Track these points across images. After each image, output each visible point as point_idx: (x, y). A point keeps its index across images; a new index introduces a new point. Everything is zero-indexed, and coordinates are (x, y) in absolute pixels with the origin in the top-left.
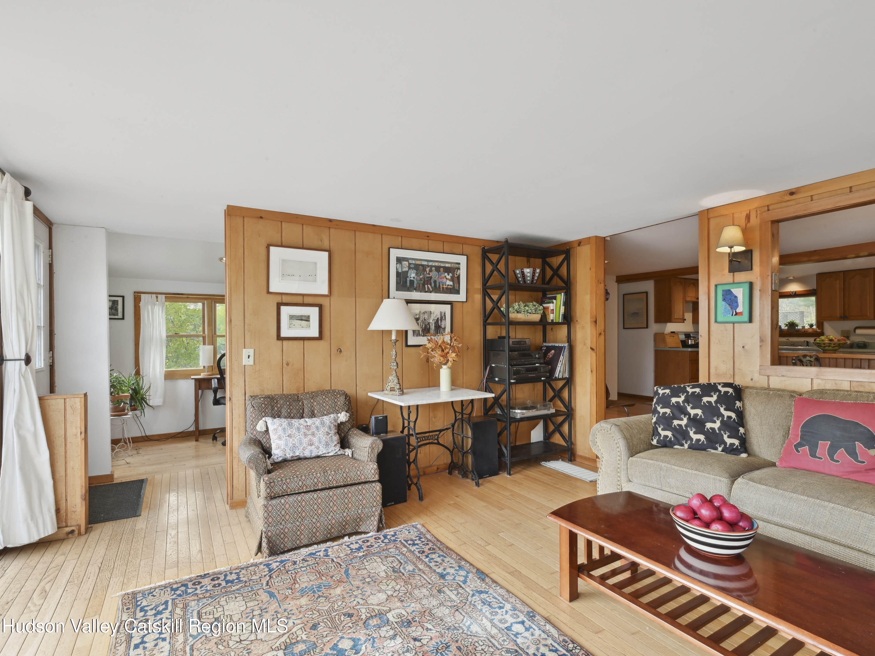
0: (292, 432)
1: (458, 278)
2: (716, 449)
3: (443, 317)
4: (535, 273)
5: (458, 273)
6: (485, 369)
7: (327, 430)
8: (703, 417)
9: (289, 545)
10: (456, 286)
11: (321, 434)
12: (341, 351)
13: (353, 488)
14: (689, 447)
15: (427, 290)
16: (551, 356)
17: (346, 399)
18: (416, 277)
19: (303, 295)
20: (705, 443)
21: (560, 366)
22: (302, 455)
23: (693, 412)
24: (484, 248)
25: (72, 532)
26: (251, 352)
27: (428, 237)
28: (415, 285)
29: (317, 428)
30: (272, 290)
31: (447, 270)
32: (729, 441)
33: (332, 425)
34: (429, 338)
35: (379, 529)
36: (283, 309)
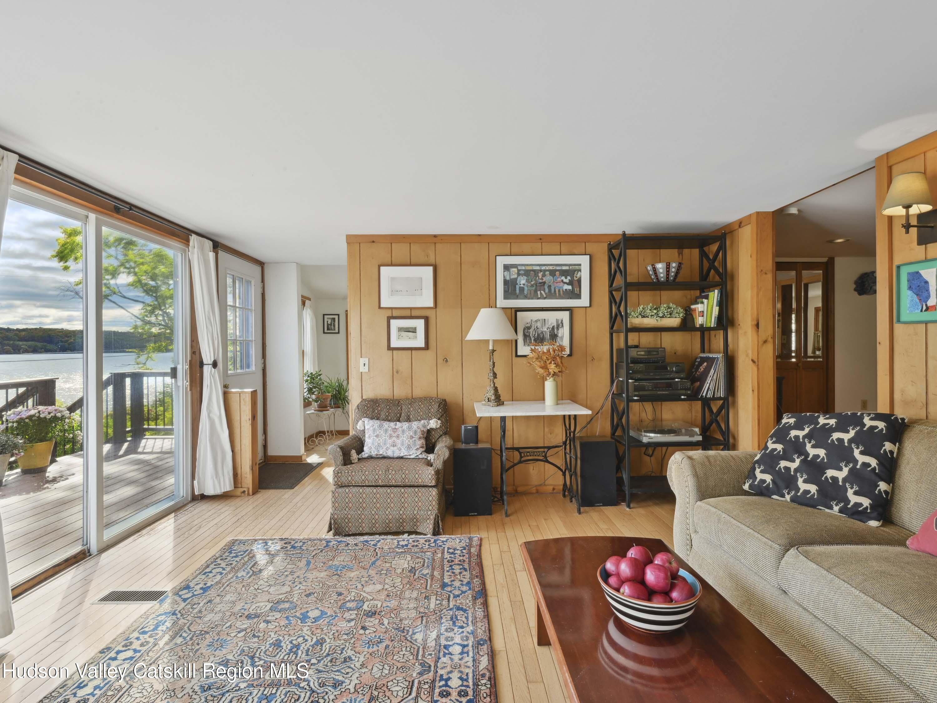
0: (380, 432)
1: (579, 281)
2: (831, 508)
3: (560, 325)
4: (669, 268)
5: (578, 276)
6: (612, 382)
7: (411, 434)
8: (826, 461)
9: (353, 530)
10: (576, 290)
11: (405, 438)
12: (447, 361)
13: (410, 490)
14: (793, 500)
15: (539, 296)
16: (702, 369)
17: (439, 406)
18: (526, 284)
19: (411, 309)
20: (816, 497)
21: (709, 382)
22: (385, 454)
23: (812, 452)
24: (610, 244)
25: (244, 492)
26: (366, 361)
27: (541, 239)
28: (526, 292)
29: (403, 431)
30: (382, 306)
31: (564, 273)
32: (854, 499)
33: (419, 430)
34: (533, 347)
35: (436, 532)
36: (393, 322)
